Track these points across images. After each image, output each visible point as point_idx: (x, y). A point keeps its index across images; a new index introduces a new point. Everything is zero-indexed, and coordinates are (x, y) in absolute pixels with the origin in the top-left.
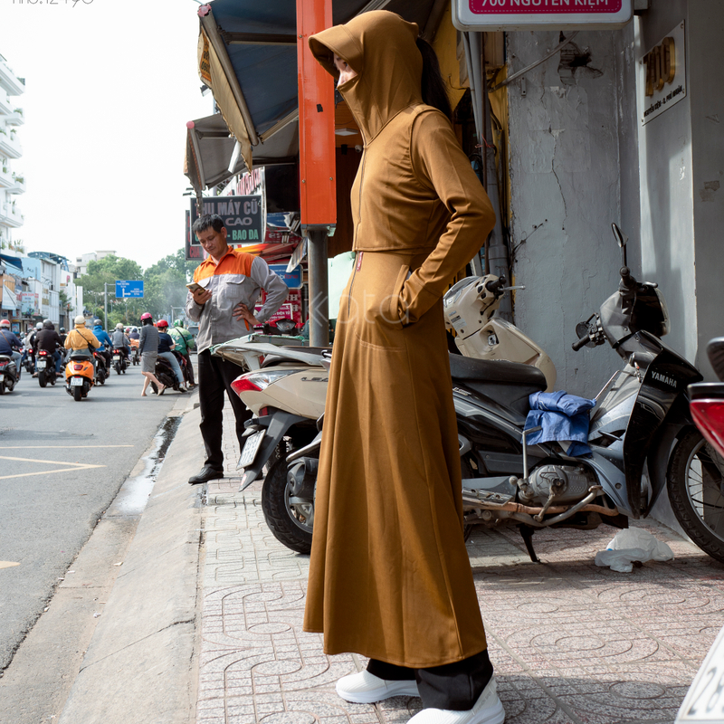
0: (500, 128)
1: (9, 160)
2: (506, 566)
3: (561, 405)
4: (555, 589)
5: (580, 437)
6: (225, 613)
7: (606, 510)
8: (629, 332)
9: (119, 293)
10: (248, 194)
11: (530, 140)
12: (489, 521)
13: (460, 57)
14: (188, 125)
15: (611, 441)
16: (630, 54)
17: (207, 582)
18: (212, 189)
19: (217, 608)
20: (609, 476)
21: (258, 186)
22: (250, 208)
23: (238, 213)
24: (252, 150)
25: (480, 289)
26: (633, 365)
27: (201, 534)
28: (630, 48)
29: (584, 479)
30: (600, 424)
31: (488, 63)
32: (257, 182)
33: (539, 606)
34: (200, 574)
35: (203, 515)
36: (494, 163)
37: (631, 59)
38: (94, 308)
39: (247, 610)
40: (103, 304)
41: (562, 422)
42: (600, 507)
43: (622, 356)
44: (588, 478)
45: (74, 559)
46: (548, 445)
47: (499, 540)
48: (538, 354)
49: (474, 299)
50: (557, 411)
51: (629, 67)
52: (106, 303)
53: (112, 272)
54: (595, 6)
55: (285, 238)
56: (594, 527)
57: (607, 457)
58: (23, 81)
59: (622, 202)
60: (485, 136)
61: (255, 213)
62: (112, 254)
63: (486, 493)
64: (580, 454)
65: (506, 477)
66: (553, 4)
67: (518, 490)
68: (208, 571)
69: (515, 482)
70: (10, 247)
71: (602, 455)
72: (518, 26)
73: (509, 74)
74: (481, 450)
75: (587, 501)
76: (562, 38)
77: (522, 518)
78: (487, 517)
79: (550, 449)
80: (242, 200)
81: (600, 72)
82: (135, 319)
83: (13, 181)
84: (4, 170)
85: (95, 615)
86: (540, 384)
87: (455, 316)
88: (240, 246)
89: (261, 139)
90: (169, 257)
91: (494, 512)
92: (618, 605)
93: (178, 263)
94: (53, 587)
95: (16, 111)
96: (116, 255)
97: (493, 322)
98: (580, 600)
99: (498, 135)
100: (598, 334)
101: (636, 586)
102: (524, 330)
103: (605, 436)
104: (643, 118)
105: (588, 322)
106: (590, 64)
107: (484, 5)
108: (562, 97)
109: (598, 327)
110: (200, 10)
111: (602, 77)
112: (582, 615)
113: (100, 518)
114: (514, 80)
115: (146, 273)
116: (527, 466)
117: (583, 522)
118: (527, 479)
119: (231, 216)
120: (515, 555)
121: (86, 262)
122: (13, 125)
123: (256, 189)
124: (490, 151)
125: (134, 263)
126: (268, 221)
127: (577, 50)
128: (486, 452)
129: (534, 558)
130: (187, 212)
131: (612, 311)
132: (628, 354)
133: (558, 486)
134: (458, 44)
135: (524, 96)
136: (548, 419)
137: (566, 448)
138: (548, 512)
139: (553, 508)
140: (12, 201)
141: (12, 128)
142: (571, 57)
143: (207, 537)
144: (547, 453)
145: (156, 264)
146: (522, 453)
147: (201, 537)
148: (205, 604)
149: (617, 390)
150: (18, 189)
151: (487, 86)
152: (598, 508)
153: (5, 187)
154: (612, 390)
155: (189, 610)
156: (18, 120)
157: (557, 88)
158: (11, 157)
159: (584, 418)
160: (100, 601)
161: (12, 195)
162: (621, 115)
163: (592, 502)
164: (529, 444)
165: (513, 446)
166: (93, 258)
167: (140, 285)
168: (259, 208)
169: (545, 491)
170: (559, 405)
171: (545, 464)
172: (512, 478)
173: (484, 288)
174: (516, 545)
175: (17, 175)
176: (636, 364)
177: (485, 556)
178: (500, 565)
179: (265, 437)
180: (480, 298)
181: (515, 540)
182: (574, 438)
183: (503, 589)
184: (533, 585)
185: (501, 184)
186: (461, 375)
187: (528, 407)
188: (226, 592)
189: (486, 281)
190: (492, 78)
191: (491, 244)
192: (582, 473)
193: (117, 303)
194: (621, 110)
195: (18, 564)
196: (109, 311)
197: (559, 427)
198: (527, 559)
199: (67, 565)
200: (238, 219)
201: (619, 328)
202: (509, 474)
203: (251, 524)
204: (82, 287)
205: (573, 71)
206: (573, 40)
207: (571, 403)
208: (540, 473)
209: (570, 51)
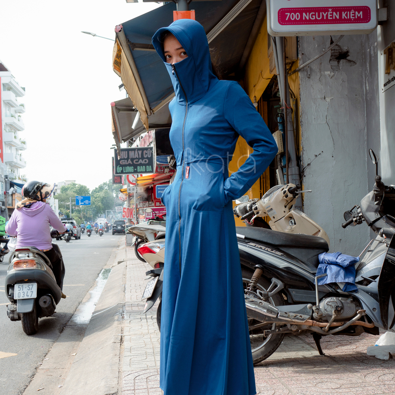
0: (295, 97)
1: (17, 132)
2: (305, 358)
3: (339, 261)
4: (337, 373)
5: (350, 280)
6: (136, 388)
7: (367, 324)
8: (379, 216)
9: (78, 203)
10: (146, 146)
11: (313, 104)
12: (295, 332)
13: (270, 56)
14: (112, 104)
15: (370, 282)
16: (374, 50)
17: (125, 368)
18: (126, 143)
19: (131, 385)
20: (368, 303)
21: (151, 143)
22: (146, 154)
23: (140, 157)
24: (148, 118)
25: (285, 192)
26: (382, 236)
27: (121, 337)
28: (374, 47)
29: (353, 306)
30: (362, 272)
31: (287, 57)
32: (151, 141)
33: (329, 384)
34: (121, 362)
35: (123, 325)
36: (291, 118)
37: (375, 53)
38: (64, 211)
39: (149, 387)
40: (69, 209)
41: (339, 271)
42: (364, 322)
43: (374, 231)
44: (356, 305)
45: (49, 351)
46: (330, 285)
47: (298, 341)
48: (320, 231)
49: (281, 198)
50: (336, 264)
51: (373, 58)
52: (70, 208)
53: (74, 192)
54: (355, 19)
55: (167, 170)
56: (359, 334)
57: (367, 292)
58: (24, 89)
59: (368, 140)
60: (286, 102)
61: (150, 156)
62: (74, 182)
63: (294, 315)
64: (351, 290)
65: (306, 305)
66: (329, 18)
67: (313, 312)
68: (126, 360)
69: (311, 308)
70: (19, 179)
71: (364, 291)
72: (307, 32)
73: (300, 65)
74: (290, 288)
75: (356, 319)
76: (332, 42)
77: (316, 329)
78: (294, 329)
79: (332, 287)
80: (143, 150)
81: (354, 62)
82: (86, 217)
83: (19, 143)
84: (15, 137)
85: (59, 386)
86: (325, 248)
87: (269, 208)
88: (141, 175)
89: (153, 111)
90: (104, 183)
91: (299, 326)
92: (379, 384)
93: (109, 186)
94: (36, 368)
95: (20, 105)
96: (76, 183)
97: (292, 212)
98: (354, 380)
99: (293, 101)
100: (358, 218)
101: (387, 371)
102: (310, 216)
103: (365, 279)
104: (383, 88)
105: (351, 211)
106: (348, 58)
107: (287, 19)
108: (332, 78)
109: (358, 214)
110: (116, 29)
111: (355, 66)
112: (357, 391)
113: (65, 327)
114: (303, 68)
115: (92, 192)
116: (319, 298)
117: (352, 331)
118: (319, 306)
119: (136, 158)
120: (309, 350)
121: (60, 186)
122: (19, 113)
123: (150, 144)
124: (289, 110)
125: (85, 187)
126: (157, 161)
127: (341, 49)
128: (293, 290)
129: (321, 353)
130: (113, 158)
131: (368, 203)
132: (378, 229)
133: (338, 310)
134: (269, 48)
135: (309, 77)
136: (331, 269)
137: (342, 287)
138: (332, 326)
139: (335, 323)
140: (20, 154)
141: (19, 114)
142: (337, 54)
143: (125, 339)
144: (330, 290)
145: (98, 187)
146: (315, 290)
147: (121, 339)
148: (124, 382)
149: (372, 251)
150: (23, 147)
151: (287, 73)
152: (362, 323)
153: (15, 146)
154: (369, 251)
155: (114, 386)
156: (22, 110)
157: (329, 72)
158: (19, 130)
159: (352, 269)
160: (62, 378)
161: (20, 151)
162: (368, 88)
163: (359, 320)
164: (319, 284)
165: (310, 286)
166: (63, 185)
167: (88, 198)
168: (152, 154)
169: (330, 313)
170: (338, 261)
171: (329, 297)
172: (309, 305)
173: (287, 192)
174: (309, 344)
175: (22, 140)
176: (384, 235)
177: (291, 351)
178: (301, 357)
179: (158, 281)
180: (285, 198)
181: (307, 341)
182: (347, 280)
183: (304, 373)
184: (323, 370)
185: (295, 131)
186: (277, 243)
187: (317, 262)
188: (136, 374)
189: (288, 187)
190: (290, 67)
191: (290, 166)
192: (352, 302)
193: (77, 208)
194: (367, 85)
195: (16, 354)
196: (72, 213)
197: (337, 274)
198: (317, 353)
199: (44, 355)
200: (141, 160)
201: (373, 214)
202: (307, 303)
203: (150, 331)
204: (57, 200)
205: (338, 62)
206: (338, 43)
207: (345, 259)
208: (326, 302)
209: (337, 50)
